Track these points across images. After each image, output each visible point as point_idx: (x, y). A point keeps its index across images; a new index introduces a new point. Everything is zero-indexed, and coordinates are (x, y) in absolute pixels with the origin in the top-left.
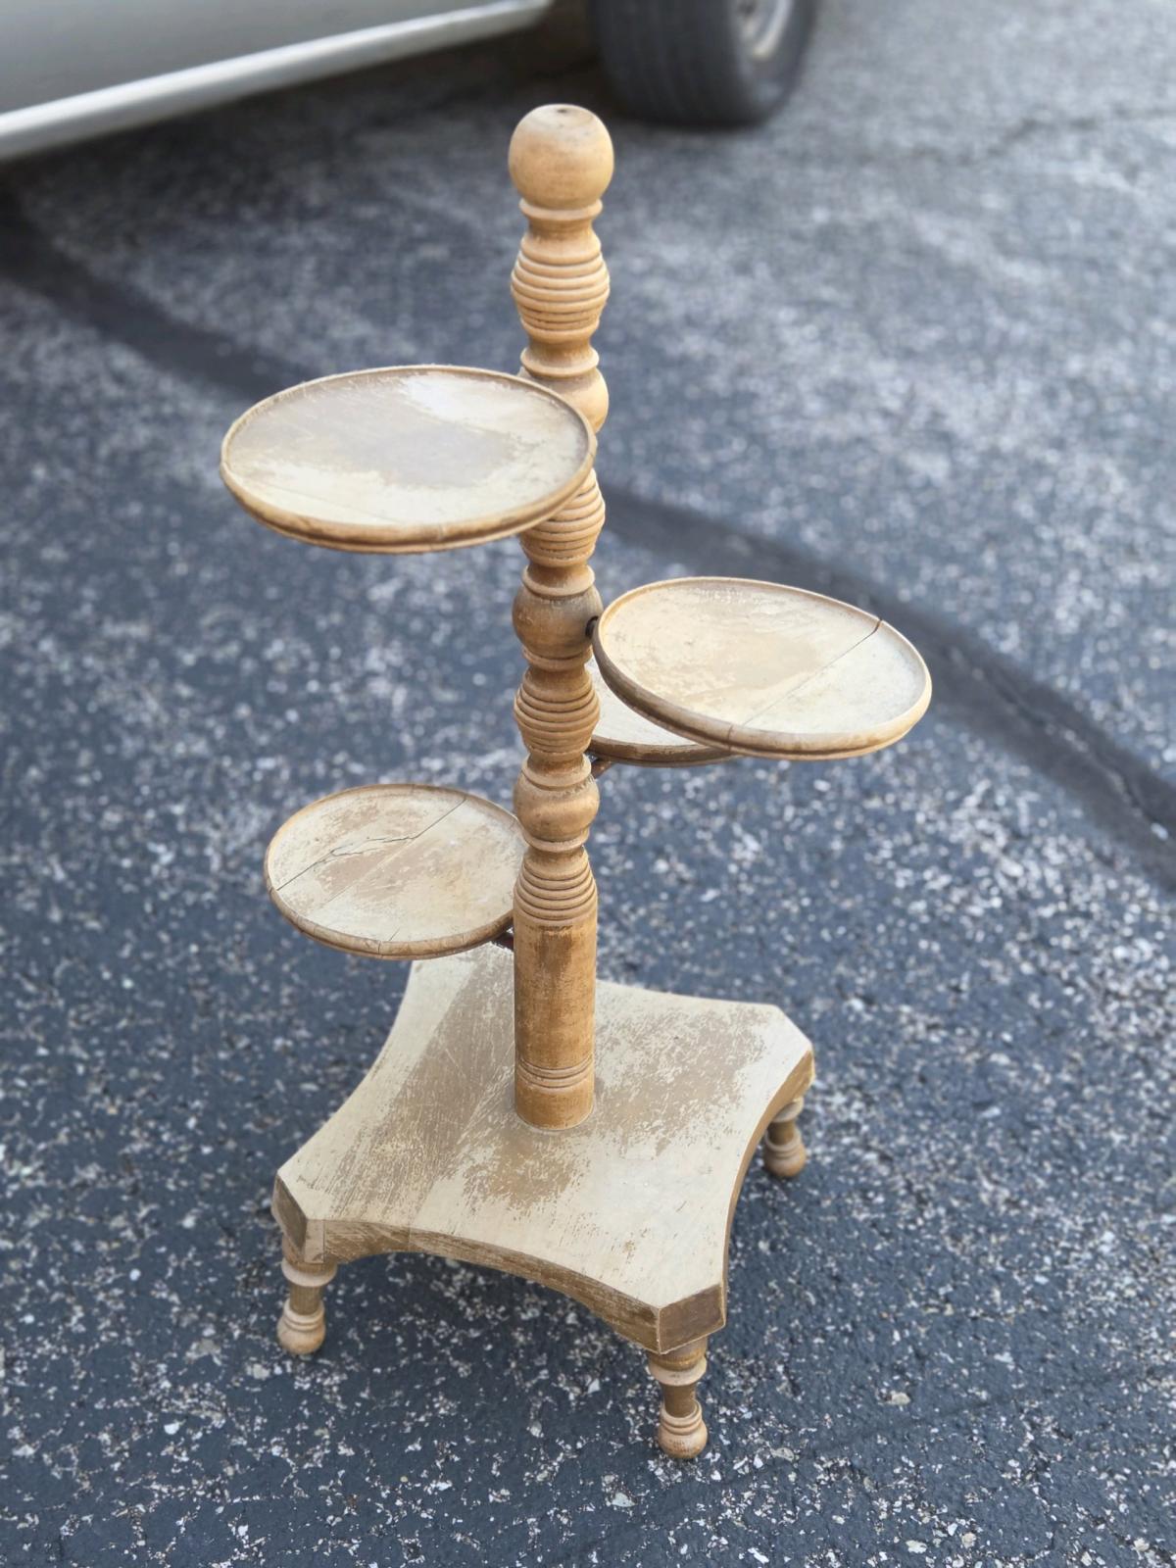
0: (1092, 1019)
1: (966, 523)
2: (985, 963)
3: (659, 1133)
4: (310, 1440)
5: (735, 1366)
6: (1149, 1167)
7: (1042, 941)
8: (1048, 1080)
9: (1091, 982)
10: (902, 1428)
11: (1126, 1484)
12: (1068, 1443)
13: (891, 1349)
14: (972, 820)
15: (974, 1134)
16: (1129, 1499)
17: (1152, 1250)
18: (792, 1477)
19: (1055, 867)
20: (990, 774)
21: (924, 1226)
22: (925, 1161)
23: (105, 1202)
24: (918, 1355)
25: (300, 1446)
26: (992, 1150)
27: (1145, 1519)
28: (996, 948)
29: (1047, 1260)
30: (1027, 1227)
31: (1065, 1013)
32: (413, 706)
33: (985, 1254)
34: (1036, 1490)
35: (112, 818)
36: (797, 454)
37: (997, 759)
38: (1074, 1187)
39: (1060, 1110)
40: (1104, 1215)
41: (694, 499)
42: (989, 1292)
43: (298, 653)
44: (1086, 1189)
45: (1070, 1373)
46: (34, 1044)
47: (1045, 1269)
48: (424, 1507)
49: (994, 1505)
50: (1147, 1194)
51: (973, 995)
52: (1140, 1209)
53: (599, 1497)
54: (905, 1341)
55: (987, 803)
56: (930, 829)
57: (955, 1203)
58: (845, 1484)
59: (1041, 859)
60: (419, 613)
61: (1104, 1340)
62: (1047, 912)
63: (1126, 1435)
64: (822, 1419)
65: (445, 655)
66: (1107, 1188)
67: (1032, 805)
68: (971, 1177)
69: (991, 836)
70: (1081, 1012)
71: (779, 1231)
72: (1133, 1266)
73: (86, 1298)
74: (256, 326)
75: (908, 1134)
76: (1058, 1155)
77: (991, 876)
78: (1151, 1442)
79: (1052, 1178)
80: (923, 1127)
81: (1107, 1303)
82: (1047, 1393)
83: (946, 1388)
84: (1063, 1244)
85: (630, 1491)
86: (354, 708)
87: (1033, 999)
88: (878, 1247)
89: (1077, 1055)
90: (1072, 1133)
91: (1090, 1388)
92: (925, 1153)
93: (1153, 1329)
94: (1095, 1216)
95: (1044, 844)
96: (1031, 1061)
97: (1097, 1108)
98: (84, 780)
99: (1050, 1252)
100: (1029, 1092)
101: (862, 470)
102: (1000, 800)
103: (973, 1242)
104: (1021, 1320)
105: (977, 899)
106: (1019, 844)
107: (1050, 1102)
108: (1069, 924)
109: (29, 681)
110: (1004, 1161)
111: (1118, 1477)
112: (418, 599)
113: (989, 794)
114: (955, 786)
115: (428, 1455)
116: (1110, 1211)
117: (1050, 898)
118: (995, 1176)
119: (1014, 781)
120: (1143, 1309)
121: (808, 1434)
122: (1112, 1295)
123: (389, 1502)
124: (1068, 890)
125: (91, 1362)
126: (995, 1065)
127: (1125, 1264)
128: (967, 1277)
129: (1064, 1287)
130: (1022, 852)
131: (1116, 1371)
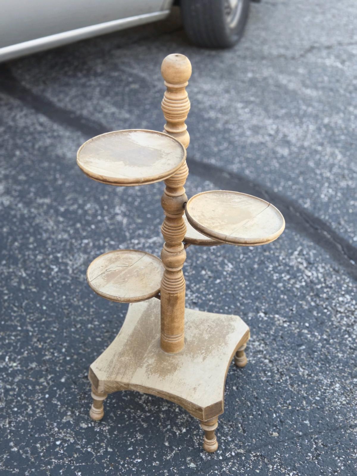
0: (333, 319)
1: (293, 169)
2: (301, 302)
3: (204, 354)
4: (99, 446)
5: (226, 424)
6: (350, 364)
7: (317, 295)
8: (319, 337)
9: (332, 308)
10: (276, 443)
11: (343, 461)
12: (326, 448)
13: (273, 419)
14: (296, 258)
15: (297, 354)
16: (344, 465)
17: (351, 390)
18: (243, 458)
19: (321, 273)
20: (302, 245)
21: (283, 382)
22: (283, 362)
23: (38, 374)
24: (281, 421)
25: (97, 448)
26: (303, 359)
27: (349, 471)
28: (303, 298)
29: (319, 392)
30: (313, 382)
31: (324, 317)
32: (129, 224)
33: (301, 391)
34: (316, 462)
35: (40, 257)
36: (244, 147)
37: (304, 240)
38: (327, 370)
39: (323, 347)
40: (336, 379)
41: (213, 161)
42: (302, 402)
43: (95, 208)
44: (331, 371)
45: (326, 427)
46: (16, 326)
47: (319, 395)
48: (133, 467)
49: (304, 467)
50: (349, 372)
51: (297, 312)
52: (347, 377)
53: (186, 464)
54: (277, 417)
55: (301, 253)
56: (284, 261)
57: (292, 375)
58: (259, 460)
59: (317, 271)
60: (130, 196)
61: (337, 417)
62: (319, 287)
63: (343, 446)
64: (252, 441)
65: (138, 208)
66: (337, 371)
67: (314, 254)
68: (297, 367)
69: (302, 264)
70: (329, 317)
71: (239, 384)
72: (345, 394)
73: (32, 403)
74: (82, 109)
75: (278, 354)
76: (322, 361)
77: (302, 276)
78: (351, 448)
79: (321, 368)
80: (282, 352)
81: (338, 406)
82: (320, 433)
83: (289, 432)
84: (324, 387)
85: (195, 462)
86: (111, 224)
87: (315, 313)
88: (269, 388)
89: (328, 330)
90: (327, 354)
91: (332, 431)
92: (283, 360)
93: (351, 413)
94: (334, 379)
95: (318, 266)
96: (314, 332)
97: (334, 346)
98: (31, 246)
99: (320, 390)
100: (314, 341)
101: (263, 152)
102: (305, 252)
103: (297, 387)
104: (312, 411)
105: (298, 283)
106: (311, 266)
107: (320, 344)
108: (325, 290)
109: (15, 216)
110: (306, 362)
111: (341, 458)
112: (131, 191)
113: (301, 251)
114: (291, 248)
115: (135, 451)
116: (338, 377)
117: (320, 282)
118: (304, 367)
119: (309, 247)
120: (348, 408)
121: (248, 445)
122: (339, 403)
123: (123, 465)
124: (325, 280)
125: (34, 422)
126: (303, 333)
127: (343, 394)
128: (295, 397)
129: (325, 401)
130: (311, 268)
131: (340, 426)
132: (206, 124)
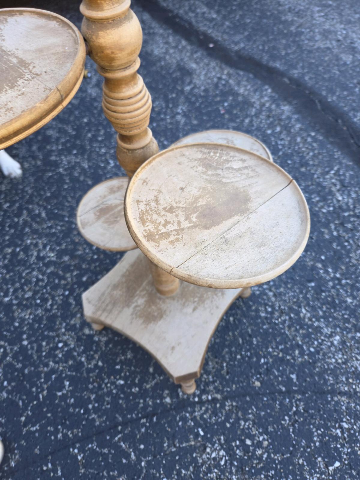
0: (351, 255)
1: (352, 78)
2: (322, 230)
3: (195, 304)
4: (93, 358)
5: (212, 361)
6: (357, 314)
7: (342, 224)
8: (332, 275)
9: (354, 241)
10: (256, 395)
11: (321, 435)
12: (306, 415)
13: (260, 365)
14: (331, 178)
15: (304, 291)
16: (321, 442)
17: (351, 345)
18: (218, 405)
19: (352, 198)
20: (340, 163)
21: (281, 322)
22: (287, 299)
23: (67, 268)
24: (267, 369)
25: (89, 359)
26: (308, 298)
27: (324, 451)
28: (327, 226)
29: (316, 343)
30: (313, 329)
31: (343, 252)
32: (186, 124)
33: (297, 336)
34: (291, 430)
35: (103, 150)
36: (310, 52)
37: (344, 158)
38: (331, 317)
39: (334, 287)
40: (338, 329)
41: (277, 65)
42: (295, 351)
43: (161, 106)
44: (334, 318)
45: (313, 388)
46: (64, 216)
47: (315, 346)
48: (115, 388)
49: (277, 432)
50: (354, 324)
51: (317, 241)
52: (350, 329)
53: (162, 398)
54: (265, 363)
55: (337, 174)
56: (318, 180)
57: (292, 315)
58: (233, 412)
59: (349, 195)
60: (194, 95)
61: (327, 377)
62: (346, 214)
63: (325, 416)
64: (232, 386)
65: (198, 109)
66: (341, 319)
67: (351, 175)
68: (300, 307)
69: (335, 185)
70: (349, 252)
71: (237, 315)
72: (343, 351)
73: (53, 298)
74: (180, 8)
75: (284, 288)
76: (328, 304)
77: (332, 199)
78: (333, 420)
79: (324, 312)
80: (289, 286)
81: (332, 364)
82: (303, 393)
83: (273, 384)
84: (323, 338)
85: (171, 398)
86: (171, 123)
87: (335, 245)
88: (265, 327)
89: (343, 268)
90: (335, 297)
91: (318, 395)
92: (287, 295)
93: (344, 377)
94: (335, 329)
95: (351, 190)
96: (328, 267)
97: (345, 288)
98: (100, 139)
99: (317, 340)
100: (325, 279)
101: (327, 58)
102: (341, 172)
103: (294, 331)
104: (302, 363)
105: (326, 207)
106: (343, 189)
107: (331, 284)
108: (352, 219)
109: (96, 108)
110: (311, 303)
111: (319, 432)
112: (196, 91)
113: (338, 170)
114: (328, 167)
115: (121, 371)
116: (340, 328)
117: (348, 209)
118: (307, 308)
119: (347, 166)
120: (342, 368)
121: (227, 391)
122: (334, 360)
123: (106, 384)
124: (355, 207)
125: (48, 319)
126: (317, 267)
127: (340, 350)
128: (289, 343)
129: (319, 354)
130: (343, 191)
131: (328, 390)
132: (281, 26)
